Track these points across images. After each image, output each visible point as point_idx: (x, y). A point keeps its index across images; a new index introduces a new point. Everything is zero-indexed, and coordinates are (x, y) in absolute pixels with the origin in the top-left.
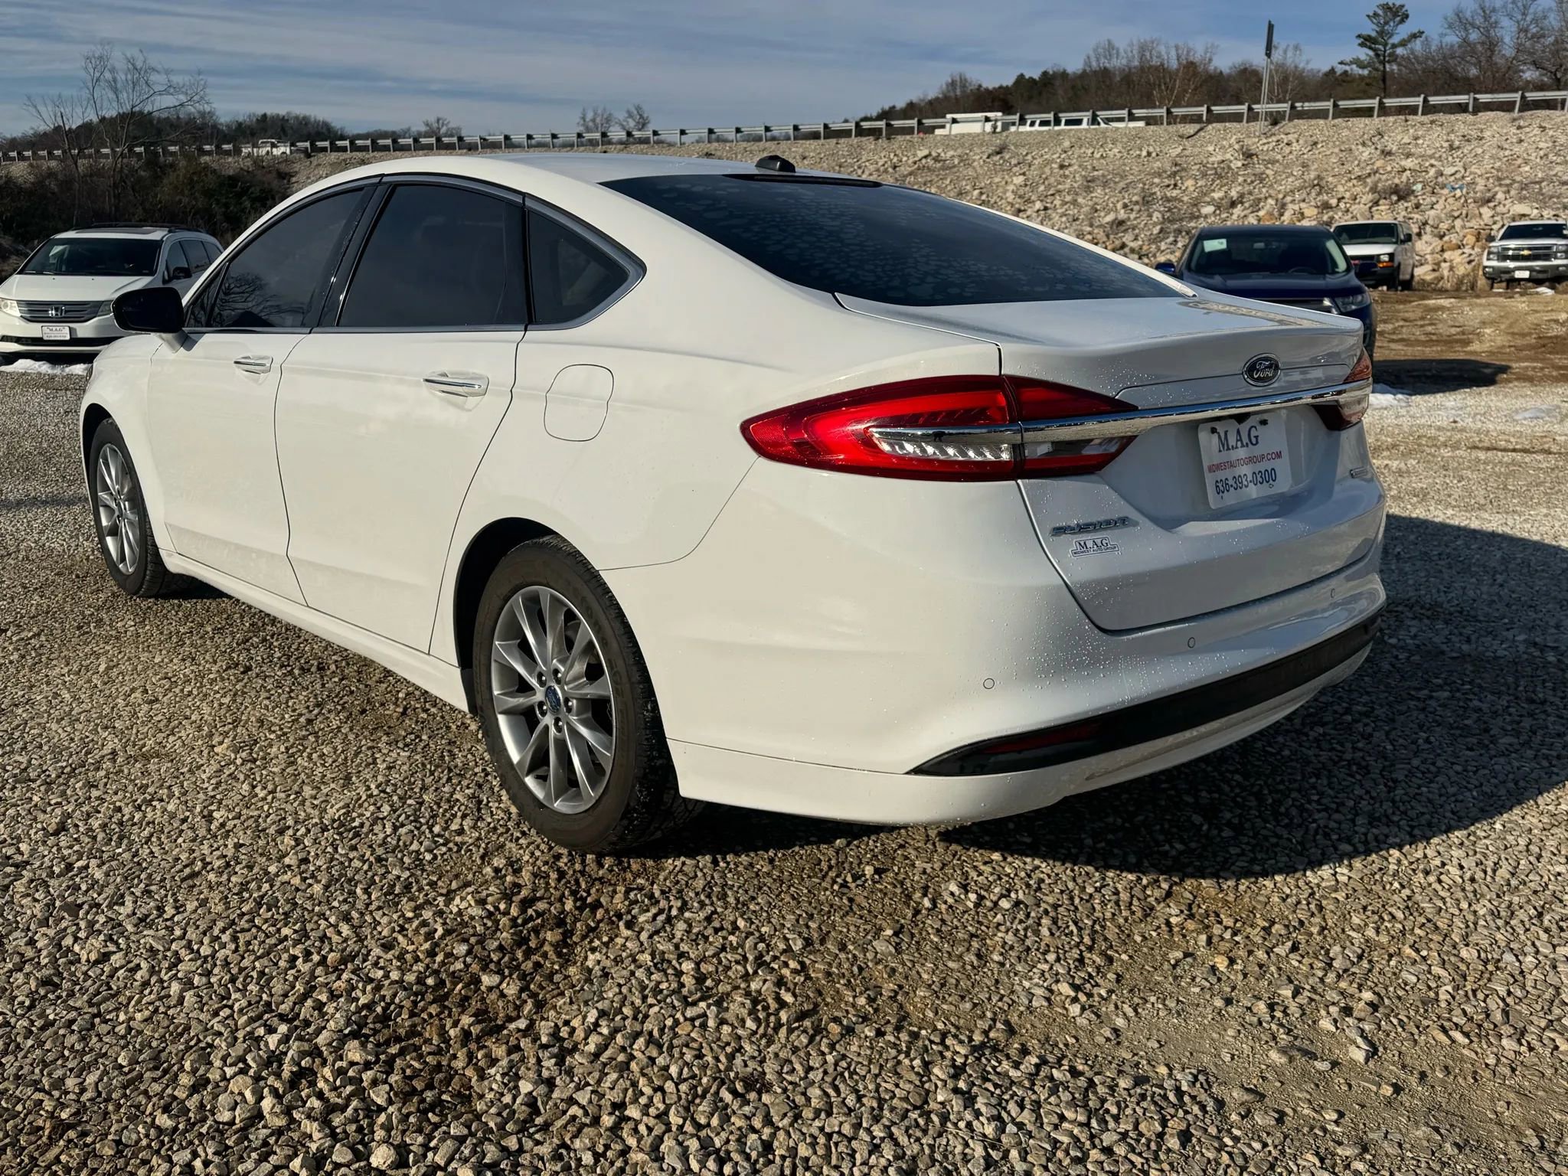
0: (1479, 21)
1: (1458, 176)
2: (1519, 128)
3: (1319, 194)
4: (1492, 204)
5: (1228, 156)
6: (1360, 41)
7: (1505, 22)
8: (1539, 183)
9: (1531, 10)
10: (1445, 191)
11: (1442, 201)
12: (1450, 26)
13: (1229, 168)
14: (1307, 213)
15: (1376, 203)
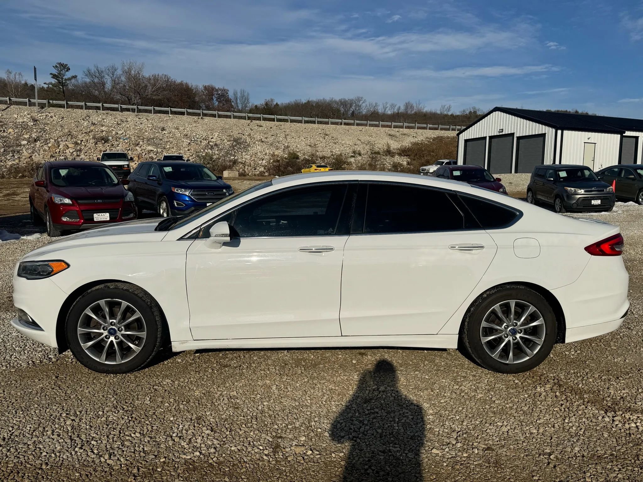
0: (97, 74)
1: (124, 134)
2: (139, 119)
3: (72, 138)
4: (139, 146)
5: (25, 120)
6: (52, 76)
7: (107, 76)
8: (153, 139)
9: (115, 74)
10: (121, 140)
11: (121, 144)
12: (86, 75)
13: (28, 125)
14: (70, 146)
15: (96, 143)
